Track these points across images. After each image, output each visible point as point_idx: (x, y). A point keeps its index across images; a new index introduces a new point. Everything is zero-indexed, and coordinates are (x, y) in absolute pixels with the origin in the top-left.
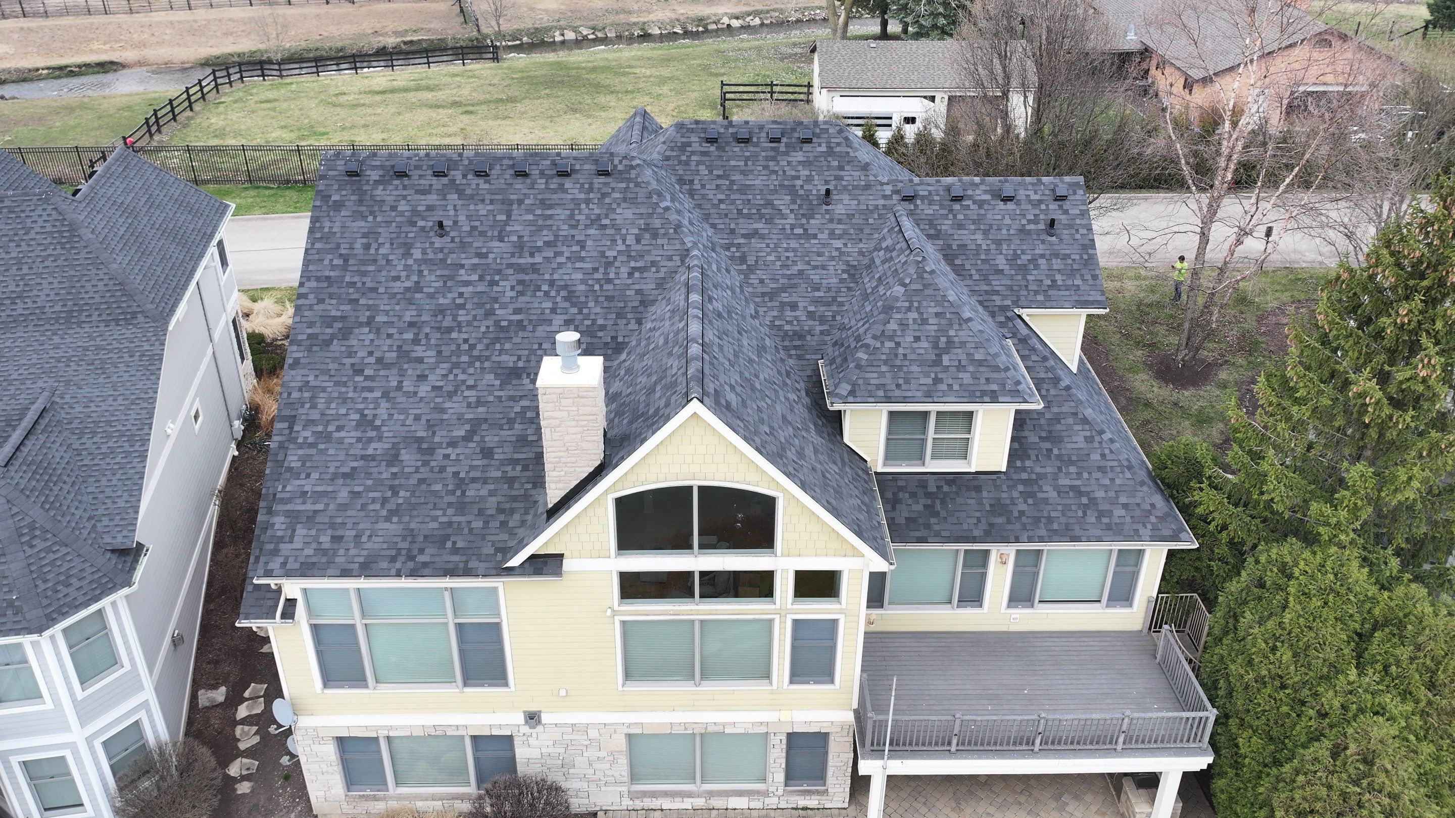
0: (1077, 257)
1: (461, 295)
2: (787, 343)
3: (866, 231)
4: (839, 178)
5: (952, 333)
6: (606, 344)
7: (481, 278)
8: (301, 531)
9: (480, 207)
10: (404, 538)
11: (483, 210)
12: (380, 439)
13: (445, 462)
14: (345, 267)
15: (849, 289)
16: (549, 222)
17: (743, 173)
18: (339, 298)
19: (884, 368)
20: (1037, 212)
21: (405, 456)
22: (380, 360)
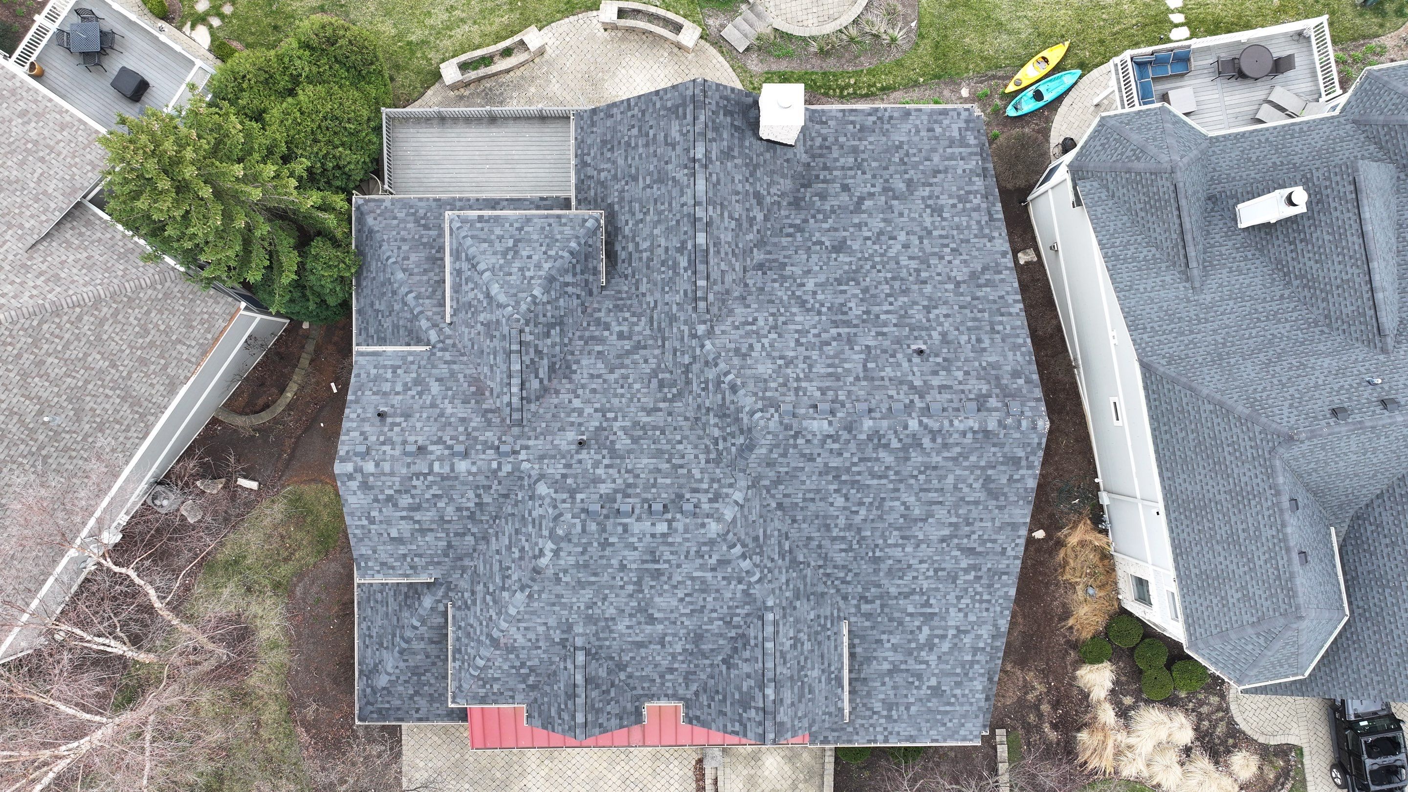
0: (368, 393)
1: (891, 304)
2: (629, 302)
3: (549, 416)
4: (568, 466)
5: (502, 261)
6: (771, 269)
7: (877, 316)
8: (956, 134)
9: (892, 374)
10: (887, 130)
11: (888, 372)
12: (923, 198)
13: (873, 181)
14: (992, 324)
15: (572, 353)
16: (829, 361)
17: (659, 471)
18: (988, 301)
19: (559, 237)
20: (389, 434)
21: (902, 186)
22: (941, 258)
